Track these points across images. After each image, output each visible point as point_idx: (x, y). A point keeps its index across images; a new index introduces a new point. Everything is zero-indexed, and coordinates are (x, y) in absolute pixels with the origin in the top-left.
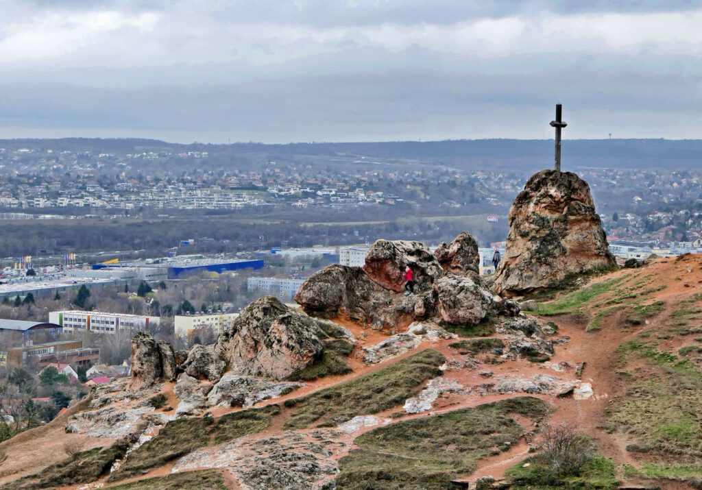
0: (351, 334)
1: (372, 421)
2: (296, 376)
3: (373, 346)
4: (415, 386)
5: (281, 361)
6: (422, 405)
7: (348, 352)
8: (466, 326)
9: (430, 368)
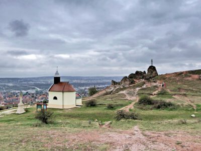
0: (135, 80)
1: (139, 88)
2: (130, 84)
3: (137, 81)
4: (143, 85)
5: (128, 83)
6: (144, 86)
7: (135, 82)
8: (147, 79)
9: (144, 83)
